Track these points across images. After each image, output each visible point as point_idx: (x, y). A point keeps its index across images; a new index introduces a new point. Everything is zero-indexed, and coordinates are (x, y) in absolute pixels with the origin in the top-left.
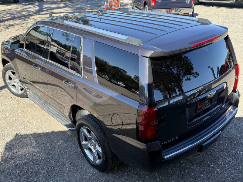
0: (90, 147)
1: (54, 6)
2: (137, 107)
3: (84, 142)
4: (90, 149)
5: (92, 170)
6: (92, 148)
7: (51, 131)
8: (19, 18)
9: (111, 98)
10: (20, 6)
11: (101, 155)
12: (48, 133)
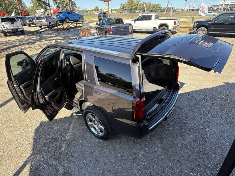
0: (94, 125)
1: (49, 36)
2: (132, 100)
3: (89, 123)
4: (94, 127)
5: (97, 140)
6: (96, 126)
7: (64, 116)
8: (28, 44)
9: (111, 94)
10: (27, 36)
11: (104, 131)
12: (62, 119)
